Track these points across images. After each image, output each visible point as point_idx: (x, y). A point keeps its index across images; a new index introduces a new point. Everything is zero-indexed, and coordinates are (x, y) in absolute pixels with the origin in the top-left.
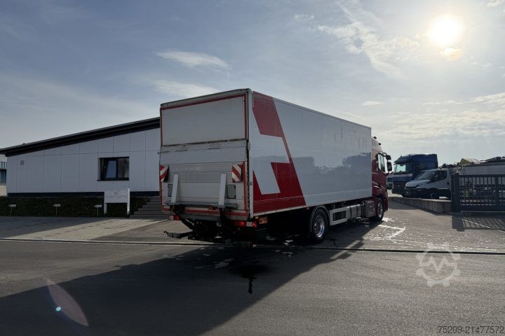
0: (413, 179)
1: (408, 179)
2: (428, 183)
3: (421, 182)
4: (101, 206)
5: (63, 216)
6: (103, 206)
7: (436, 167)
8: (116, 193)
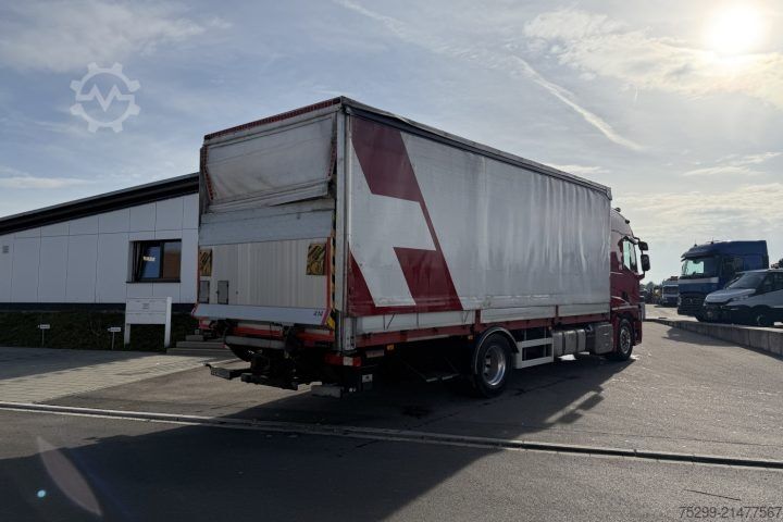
0: (720, 287)
1: (711, 289)
2: (751, 295)
3: (736, 293)
4: (119, 329)
5: (53, 346)
6: (123, 330)
7: (766, 264)
8: (146, 306)
